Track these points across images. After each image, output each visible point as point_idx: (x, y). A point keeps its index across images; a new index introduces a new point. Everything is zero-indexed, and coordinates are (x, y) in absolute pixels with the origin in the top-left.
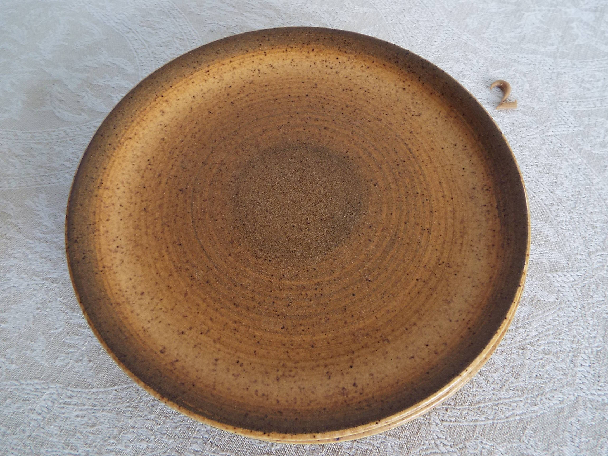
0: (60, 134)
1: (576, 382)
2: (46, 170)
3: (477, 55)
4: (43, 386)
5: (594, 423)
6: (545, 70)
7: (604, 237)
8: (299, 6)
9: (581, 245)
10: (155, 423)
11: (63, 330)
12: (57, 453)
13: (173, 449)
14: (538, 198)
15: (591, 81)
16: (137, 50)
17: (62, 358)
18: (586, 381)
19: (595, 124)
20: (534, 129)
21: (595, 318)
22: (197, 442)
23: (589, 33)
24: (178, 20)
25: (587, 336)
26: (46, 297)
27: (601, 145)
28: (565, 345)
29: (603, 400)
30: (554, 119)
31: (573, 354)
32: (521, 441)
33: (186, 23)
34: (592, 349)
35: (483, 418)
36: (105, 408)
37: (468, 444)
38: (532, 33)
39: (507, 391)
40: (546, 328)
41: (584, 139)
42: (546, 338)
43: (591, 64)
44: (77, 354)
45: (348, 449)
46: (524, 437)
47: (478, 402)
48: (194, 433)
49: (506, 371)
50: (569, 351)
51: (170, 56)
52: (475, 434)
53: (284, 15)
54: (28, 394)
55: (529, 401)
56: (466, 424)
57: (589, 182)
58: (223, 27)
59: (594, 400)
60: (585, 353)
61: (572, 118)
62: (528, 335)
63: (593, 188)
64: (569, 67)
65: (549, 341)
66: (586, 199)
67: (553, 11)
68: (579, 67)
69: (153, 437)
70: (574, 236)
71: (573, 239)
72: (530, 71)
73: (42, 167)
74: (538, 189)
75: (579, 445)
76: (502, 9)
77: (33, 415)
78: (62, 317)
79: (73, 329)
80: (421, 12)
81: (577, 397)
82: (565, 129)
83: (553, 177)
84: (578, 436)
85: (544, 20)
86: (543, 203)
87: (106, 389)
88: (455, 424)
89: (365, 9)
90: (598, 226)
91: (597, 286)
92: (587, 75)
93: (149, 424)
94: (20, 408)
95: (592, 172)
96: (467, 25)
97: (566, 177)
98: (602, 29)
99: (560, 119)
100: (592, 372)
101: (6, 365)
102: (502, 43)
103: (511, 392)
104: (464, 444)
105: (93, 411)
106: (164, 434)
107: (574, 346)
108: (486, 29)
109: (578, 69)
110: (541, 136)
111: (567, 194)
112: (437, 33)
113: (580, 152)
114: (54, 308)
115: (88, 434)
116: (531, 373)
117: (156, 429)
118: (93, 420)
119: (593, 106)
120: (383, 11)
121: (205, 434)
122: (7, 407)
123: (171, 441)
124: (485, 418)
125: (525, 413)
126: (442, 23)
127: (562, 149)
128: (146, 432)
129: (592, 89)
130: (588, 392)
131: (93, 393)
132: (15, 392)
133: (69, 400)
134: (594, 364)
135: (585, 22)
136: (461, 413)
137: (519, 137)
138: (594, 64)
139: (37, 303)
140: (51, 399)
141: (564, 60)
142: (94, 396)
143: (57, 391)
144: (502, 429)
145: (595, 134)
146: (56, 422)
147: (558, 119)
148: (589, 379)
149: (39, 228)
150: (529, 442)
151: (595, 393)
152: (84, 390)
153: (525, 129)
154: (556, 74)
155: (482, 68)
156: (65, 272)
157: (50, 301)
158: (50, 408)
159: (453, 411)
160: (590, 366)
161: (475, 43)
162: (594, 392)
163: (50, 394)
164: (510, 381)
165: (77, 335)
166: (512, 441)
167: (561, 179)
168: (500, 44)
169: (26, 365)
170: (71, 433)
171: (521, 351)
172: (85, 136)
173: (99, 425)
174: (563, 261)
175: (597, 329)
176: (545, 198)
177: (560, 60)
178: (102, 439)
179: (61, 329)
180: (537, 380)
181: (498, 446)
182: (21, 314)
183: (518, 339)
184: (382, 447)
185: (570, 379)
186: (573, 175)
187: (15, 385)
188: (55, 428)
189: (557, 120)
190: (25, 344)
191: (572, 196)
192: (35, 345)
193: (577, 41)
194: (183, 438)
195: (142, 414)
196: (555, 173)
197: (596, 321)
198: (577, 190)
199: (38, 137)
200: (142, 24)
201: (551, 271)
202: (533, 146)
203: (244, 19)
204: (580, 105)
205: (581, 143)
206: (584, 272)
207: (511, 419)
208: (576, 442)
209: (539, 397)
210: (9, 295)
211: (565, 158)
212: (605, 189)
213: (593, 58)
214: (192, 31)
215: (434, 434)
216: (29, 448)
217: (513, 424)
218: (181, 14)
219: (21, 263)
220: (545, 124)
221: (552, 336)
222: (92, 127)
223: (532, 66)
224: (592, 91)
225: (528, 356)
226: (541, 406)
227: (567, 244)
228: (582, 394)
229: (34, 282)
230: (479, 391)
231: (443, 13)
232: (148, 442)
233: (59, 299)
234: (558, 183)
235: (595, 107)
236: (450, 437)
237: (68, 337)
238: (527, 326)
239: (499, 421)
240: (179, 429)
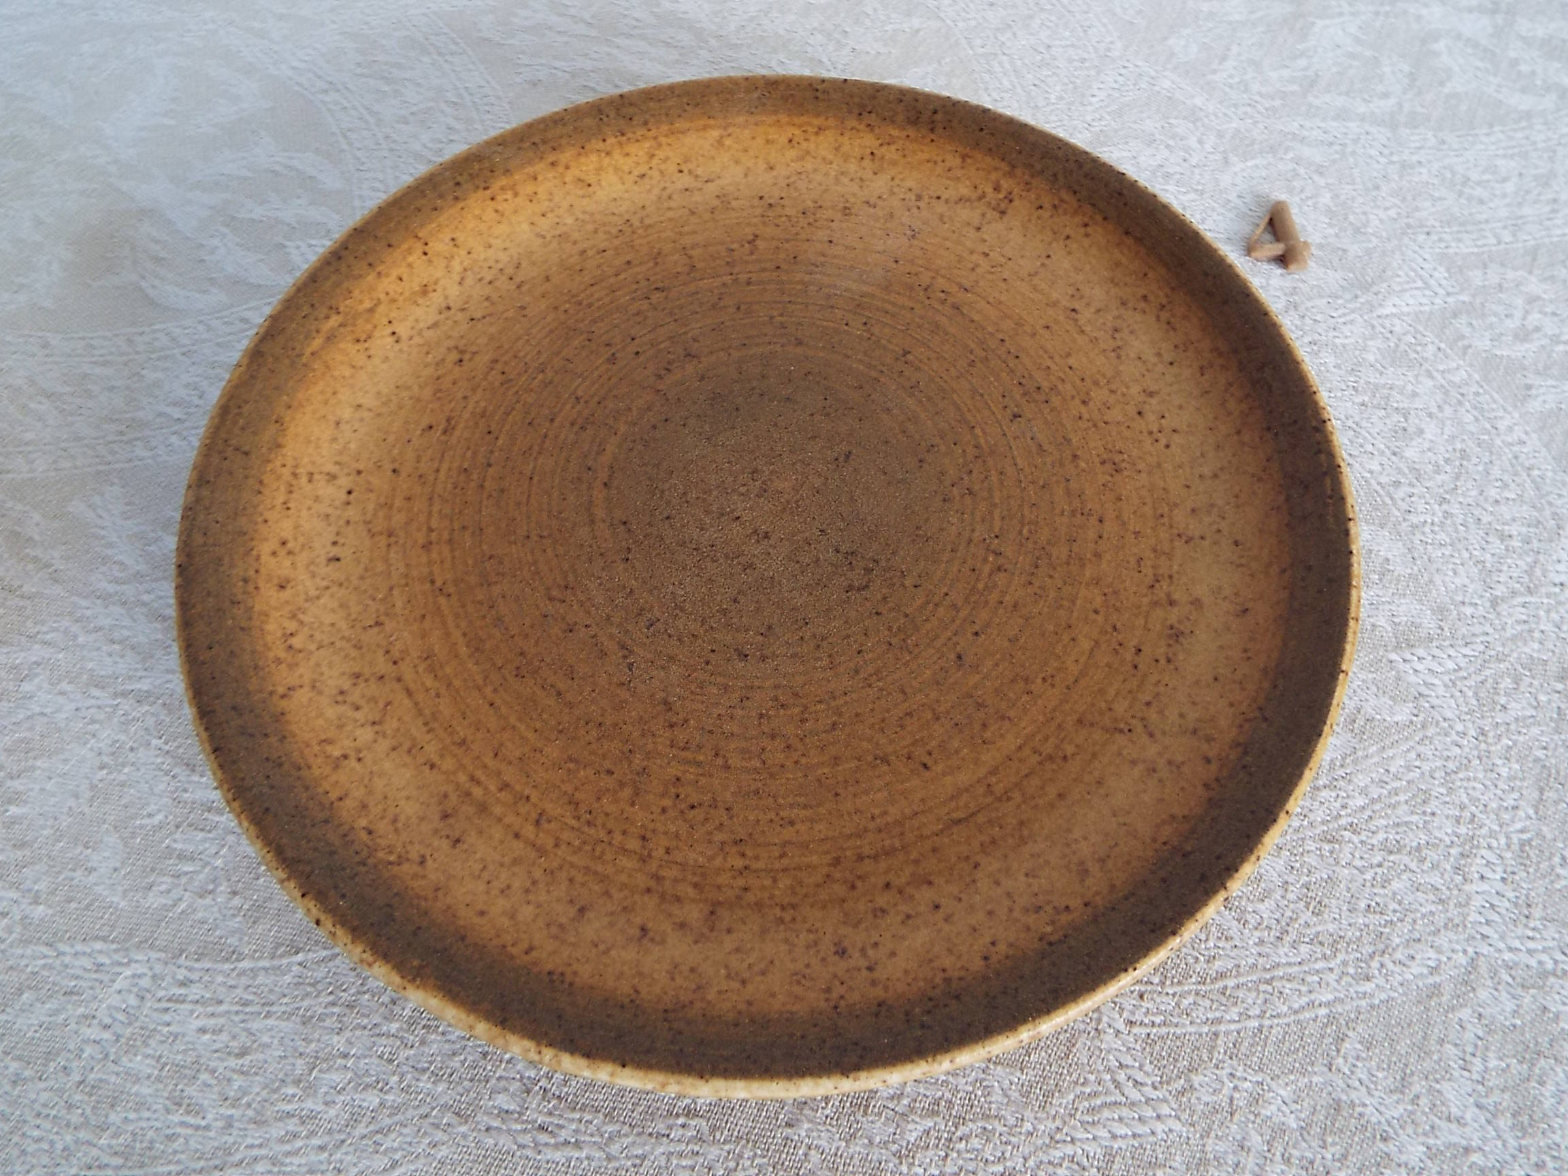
0: (157, 339)
1: (1470, 919)
2: (123, 428)
3: (1199, 124)
4: (116, 957)
5: (1519, 1022)
6: (1371, 157)
7: (1529, 560)
8: (752, 19)
9: (1472, 581)
10: (399, 1043)
11: (166, 817)
12: (151, 1123)
13: (445, 1107)
14: (1360, 469)
15: (1488, 181)
16: (349, 134)
17: (163, 888)
18: (1496, 918)
19: (1500, 286)
20: (1347, 301)
21: (1513, 760)
22: (506, 1090)
23: (1480, 64)
24: (449, 58)
25: (1494, 805)
26: (123, 737)
27: (1516, 336)
28: (1440, 828)
29: (1540, 963)
30: (1398, 276)
31: (1460, 849)
32: (1334, 1068)
33: (471, 66)
34: (1508, 838)
35: (1233, 1014)
36: (274, 1009)
37: (1196, 1079)
38: (1334, 69)
39: (1294, 945)
40: (1388, 787)
41: (1474, 322)
42: (1389, 812)
43: (1485, 139)
44: (202, 876)
45: (892, 1098)
46: (1340, 1060)
47: (1222, 975)
48: (498, 1066)
49: (1291, 896)
50: (1449, 843)
51: (430, 145)
52: (1216, 1054)
53: (713, 42)
54: (77, 977)
55: (1352, 971)
56: (1192, 1029)
57: (1488, 426)
58: (560, 74)
59: (1516, 964)
60: (1490, 847)
61: (1441, 273)
62: (1344, 807)
63: (1498, 442)
64: (1430, 148)
65: (1397, 820)
66: (1480, 468)
67: (1387, 14)
68: (1456, 147)
69: (396, 1078)
70: (1454, 560)
71: (1451, 566)
72: (1334, 161)
73: (112, 421)
74: (1361, 446)
75: (1483, 1078)
76: (1260, 14)
77: (89, 1031)
78: (162, 787)
79: (192, 816)
80: (1057, 25)
81: (1475, 956)
82: (1424, 301)
83: (1396, 417)
84: (1478, 1054)
85: (1364, 37)
86: (1373, 482)
87: (276, 962)
88: (1164, 1030)
89: (916, 22)
90: (1515, 533)
91: (1517, 681)
92: (1476, 166)
93: (384, 1046)
94: (56, 1012)
95: (1495, 401)
96: (1172, 55)
97: (1430, 415)
98: (1512, 54)
99: (1413, 274)
100: (1511, 895)
101: (23, 906)
102: (1261, 95)
103: (1304, 949)
104: (1188, 1080)
105: (241, 1017)
106: (424, 1070)
107: (1463, 830)
108: (1220, 63)
109: (1452, 153)
110: (1366, 317)
111: (1434, 458)
112: (1098, 73)
113: (1465, 354)
114: (145, 764)
115: (229, 1074)
116: (1353, 901)
117: (401, 1059)
118: (243, 1039)
119: (1494, 241)
120: (960, 24)
121: (527, 1068)
122: (24, 1011)
123: (441, 1088)
124: (1240, 1014)
125: (1341, 1001)
126: (1109, 50)
127: (1419, 348)
128: (378, 1066)
129: (1491, 200)
130: (1502, 945)
131: (243, 973)
132: (45, 973)
133: (182, 991)
134: (1513, 873)
135: (1468, 40)
136: (1178, 1004)
137: (1308, 321)
138: (1493, 139)
139: (100, 754)
140: (135, 990)
141: (1417, 131)
142: (244, 981)
143: (151, 969)
144: (1283, 1041)
145: (1500, 309)
146: (147, 1045)
147: (1407, 275)
148: (1503, 911)
149: (103, 569)
150: (1352, 1073)
151: (1519, 945)
152: (219, 966)
153: (1324, 301)
154: (1397, 166)
155: (1211, 157)
156: (170, 676)
157: (132, 749)
158: (132, 1012)
159: (1158, 1000)
160: (1503, 879)
161: (1193, 97)
162: (1517, 944)
163: (134, 976)
164: (1302, 921)
165: (202, 830)
166: (1310, 1069)
167: (1417, 421)
168: (1257, 98)
169: (73, 905)
170: (187, 1072)
171: (1327, 847)
172: (218, 344)
173: (256, 1050)
174: (1429, 623)
175: (1521, 788)
176: (1379, 468)
177: (1408, 131)
178: (266, 1086)
179: (160, 817)
180: (1371, 916)
181: (1273, 1085)
182: (60, 780)
183: (1319, 816)
184: (979, 1093)
185: (1453, 912)
186: (1448, 411)
187: (45, 957)
188: (147, 1061)
189: (1405, 279)
190: (70, 855)
191: (1447, 461)
192: (95, 857)
193: (1448, 84)
194: (471, 1080)
195: (366, 1021)
196: (1401, 405)
197: (1517, 767)
198: (1459, 446)
199: (102, 347)
200: (359, 71)
201: (1398, 647)
202: (1346, 341)
203: (615, 51)
204: (1460, 240)
205: (1466, 331)
206: (1482, 648)
207: (1307, 1015)
208: (1474, 1069)
209: (1377, 958)
210: (27, 734)
211: (1428, 371)
212: (1529, 442)
213: (1491, 126)
214: (483, 83)
215: (1111, 1057)
216: (80, 1111)
217: (1312, 1029)
218: (457, 44)
219: (61, 656)
220: (1375, 288)
221: (1406, 807)
222: (237, 322)
223: (1338, 148)
224: (1491, 205)
225: (1345, 857)
226: (1381, 981)
227: (1438, 579)
228: (1485, 949)
229: (93, 702)
230: (1223, 949)
231: (1110, 27)
232: (381, 1090)
233: (155, 742)
234: (1410, 430)
235: (1499, 243)
236: (1151, 1063)
237: (178, 836)
238: (1342, 783)
239: (1276, 1021)
240: (462, 1057)
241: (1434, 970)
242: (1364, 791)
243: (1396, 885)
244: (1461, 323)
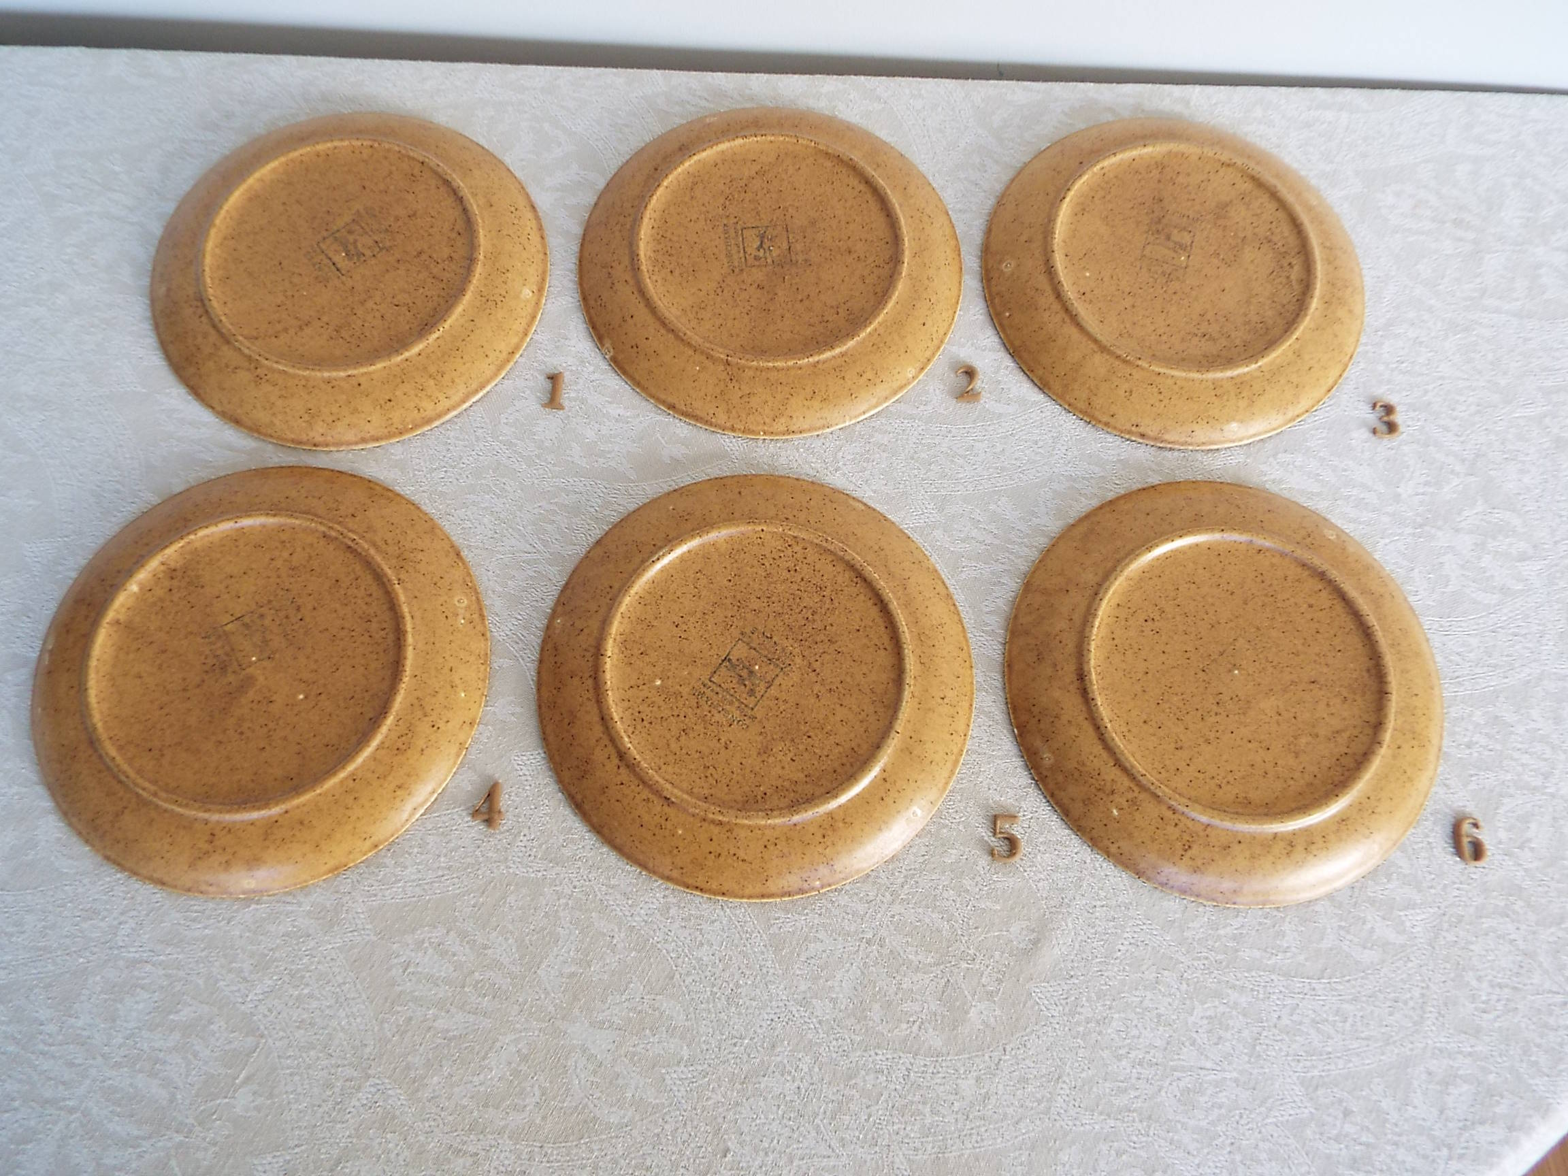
154: (1522, 339)
160: (1554, 645)
161: (1430, 299)
162: (1557, 666)
166: (1487, 706)
168: (1459, 300)
175: (1561, 613)
177: (1527, 320)
180: (1508, 658)
185: (1536, 656)
186: (1541, 461)
191: (1539, 483)
241: (1529, 675)
242: (1506, 614)
243: (1517, 647)
244: (1547, 420)
